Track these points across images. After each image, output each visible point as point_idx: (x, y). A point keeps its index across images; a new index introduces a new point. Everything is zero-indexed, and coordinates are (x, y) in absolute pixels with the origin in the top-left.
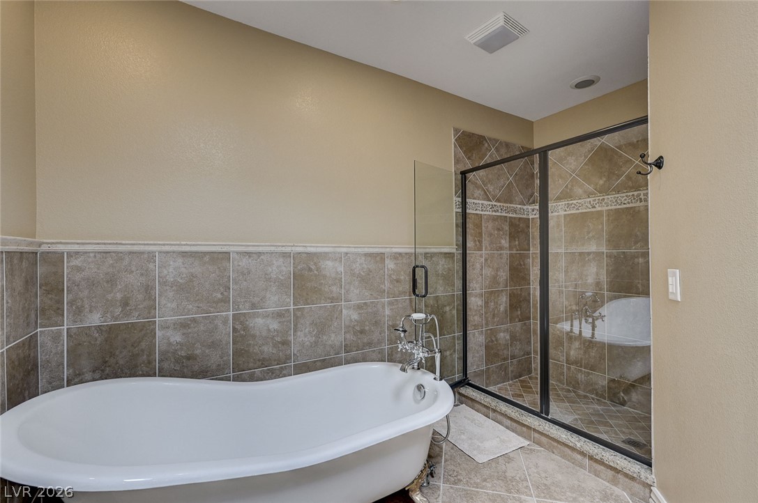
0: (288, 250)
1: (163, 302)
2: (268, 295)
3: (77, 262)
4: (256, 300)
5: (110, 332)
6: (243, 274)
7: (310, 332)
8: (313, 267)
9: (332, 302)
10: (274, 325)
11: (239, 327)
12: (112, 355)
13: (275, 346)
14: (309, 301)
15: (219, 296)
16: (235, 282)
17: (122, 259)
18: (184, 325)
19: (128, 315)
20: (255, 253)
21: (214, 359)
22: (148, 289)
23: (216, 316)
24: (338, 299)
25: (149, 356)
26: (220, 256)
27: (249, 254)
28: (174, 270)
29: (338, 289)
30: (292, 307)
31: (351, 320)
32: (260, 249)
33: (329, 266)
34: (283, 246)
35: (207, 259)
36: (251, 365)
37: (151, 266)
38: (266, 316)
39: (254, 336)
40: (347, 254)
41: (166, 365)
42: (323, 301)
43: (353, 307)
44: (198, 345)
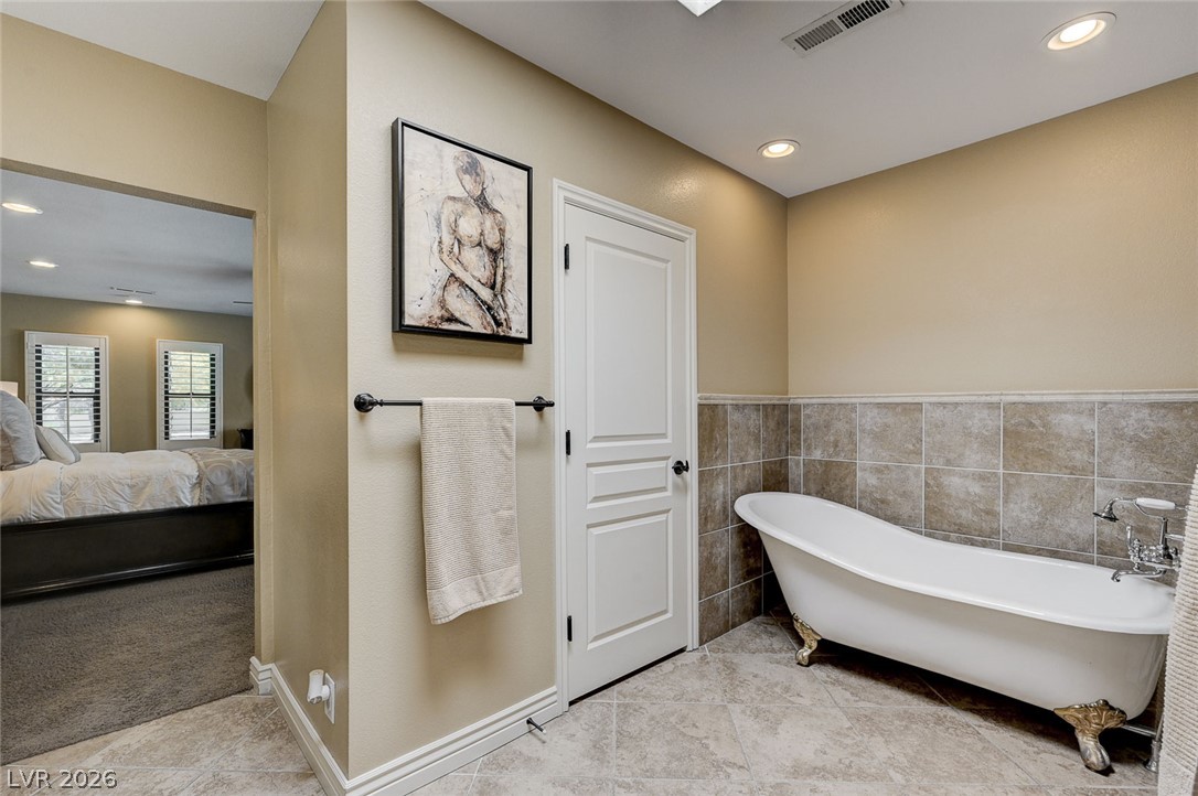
0: (995, 399)
1: (862, 447)
2: (968, 453)
3: (808, 412)
4: (952, 456)
5: (827, 465)
6: (936, 426)
7: (1030, 508)
8: (1037, 422)
9: (1072, 474)
10: (975, 488)
11: (931, 482)
12: (828, 484)
13: (975, 512)
14: (1029, 467)
15: (911, 447)
16: (928, 435)
17: (834, 409)
18: (878, 471)
19: (838, 455)
20: (951, 404)
21: (905, 510)
22: (851, 434)
23: (908, 467)
24: (1086, 469)
25: (852, 490)
26: (913, 407)
27: (944, 405)
28: (870, 420)
29: (1086, 457)
30: (1001, 471)
32: (957, 399)
33: (1066, 422)
34: (987, 395)
35: (899, 409)
36: (945, 527)
37: (853, 415)
38: (965, 476)
39: (949, 496)
40: (1105, 403)
41: (864, 503)
42: (1053, 470)
43: (1118, 486)
44: (890, 491)
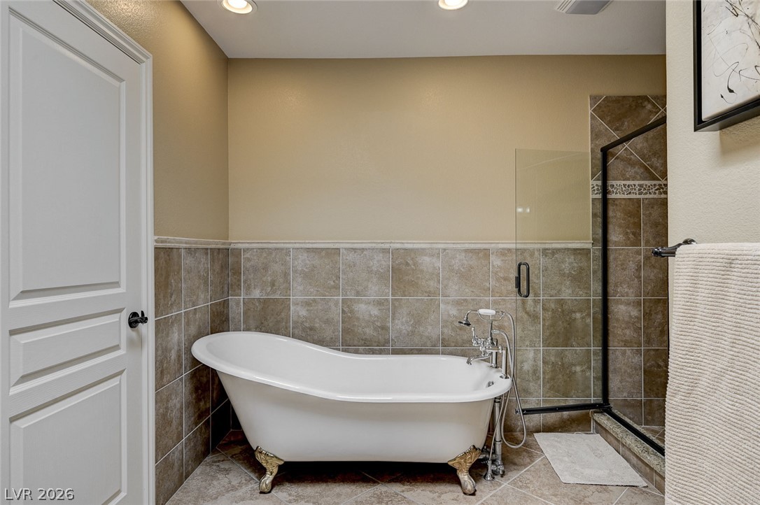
0: (387, 246)
1: (295, 285)
2: (370, 286)
3: (248, 255)
4: (360, 288)
5: (265, 302)
6: (350, 266)
7: (407, 322)
8: (410, 262)
9: (429, 296)
10: (375, 311)
11: (346, 310)
12: (266, 319)
13: (375, 329)
14: (406, 293)
15: (332, 283)
16: (344, 273)
17: (271, 253)
18: (307, 304)
19: (274, 292)
20: (360, 249)
21: (328, 333)
22: (286, 275)
23: (330, 299)
24: (436, 293)
25: (286, 323)
26: (333, 251)
27: (354, 250)
28: (300, 262)
29: (435, 284)
30: (390, 297)
31: (449, 315)
32: (363, 246)
33: (426, 261)
34: (382, 243)
35: (323, 253)
36: (356, 342)
37: (288, 258)
38: (368, 303)
39: (358, 319)
40: (445, 250)
41: (296, 331)
42: (419, 294)
43: (451, 303)
44: (317, 320)
